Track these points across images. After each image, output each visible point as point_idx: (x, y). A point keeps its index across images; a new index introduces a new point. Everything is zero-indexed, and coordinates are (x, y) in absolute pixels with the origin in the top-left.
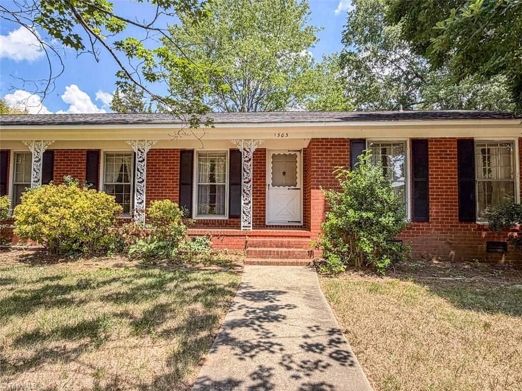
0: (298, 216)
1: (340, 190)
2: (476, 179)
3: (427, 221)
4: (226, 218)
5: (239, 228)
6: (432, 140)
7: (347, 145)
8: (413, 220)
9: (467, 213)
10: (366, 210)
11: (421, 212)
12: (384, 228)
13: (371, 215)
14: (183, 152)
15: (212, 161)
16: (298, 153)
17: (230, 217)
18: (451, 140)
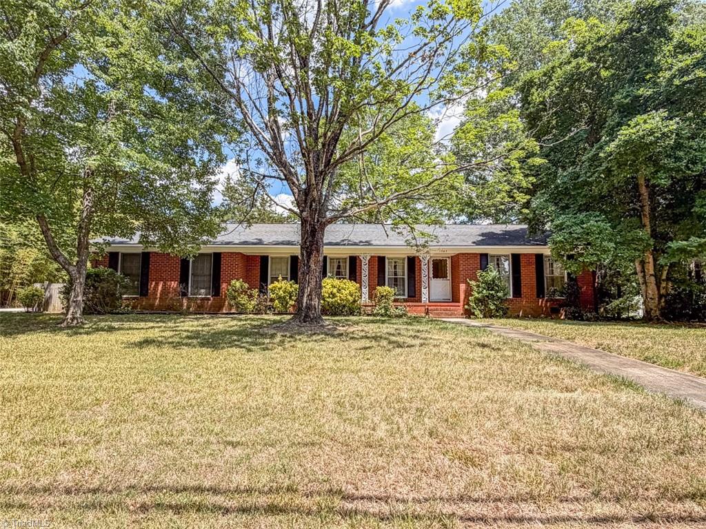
0: (449, 296)
1: (478, 281)
2: (545, 275)
3: (520, 297)
4: (406, 297)
5: (421, 302)
6: (522, 254)
7: (479, 257)
8: (513, 297)
9: (540, 292)
10: (491, 290)
11: (517, 292)
12: (499, 298)
13: (493, 292)
14: (379, 257)
15: (395, 262)
16: (448, 259)
17: (409, 296)
18: (532, 254)
